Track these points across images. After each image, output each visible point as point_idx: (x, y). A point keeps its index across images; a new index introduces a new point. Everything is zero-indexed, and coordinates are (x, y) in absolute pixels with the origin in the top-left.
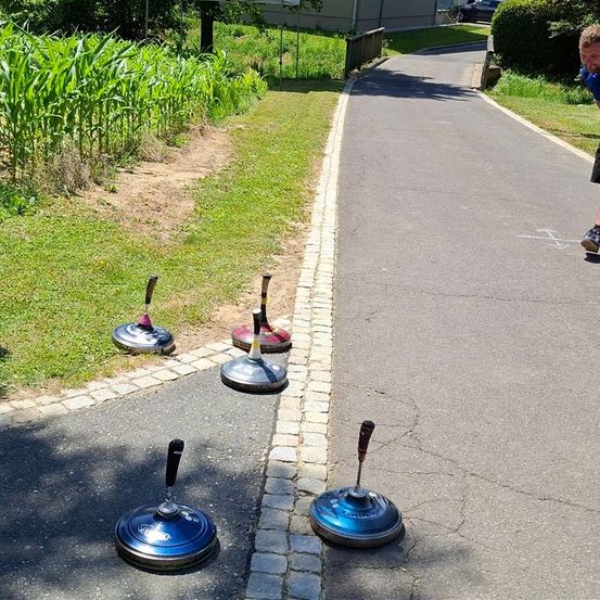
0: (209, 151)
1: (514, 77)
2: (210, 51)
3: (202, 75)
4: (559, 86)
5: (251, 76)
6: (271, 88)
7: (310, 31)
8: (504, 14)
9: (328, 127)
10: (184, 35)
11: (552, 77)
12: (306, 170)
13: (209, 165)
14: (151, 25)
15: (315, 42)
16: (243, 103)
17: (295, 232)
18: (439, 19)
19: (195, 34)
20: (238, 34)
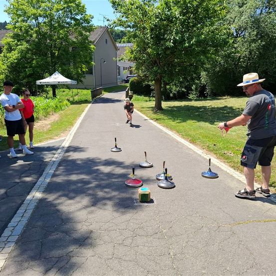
0: (55, 117)
1: (137, 96)
2: (55, 97)
3: (52, 103)
4: (147, 97)
5: (66, 102)
6: (71, 104)
7: (83, 89)
8: (132, 81)
9: (83, 111)
10: (48, 93)
11: (146, 95)
12: (75, 119)
13: (54, 120)
14: (39, 92)
15: (85, 92)
16: (63, 108)
17: (70, 128)
18: (119, 83)
19: (51, 93)
20: (64, 91)
